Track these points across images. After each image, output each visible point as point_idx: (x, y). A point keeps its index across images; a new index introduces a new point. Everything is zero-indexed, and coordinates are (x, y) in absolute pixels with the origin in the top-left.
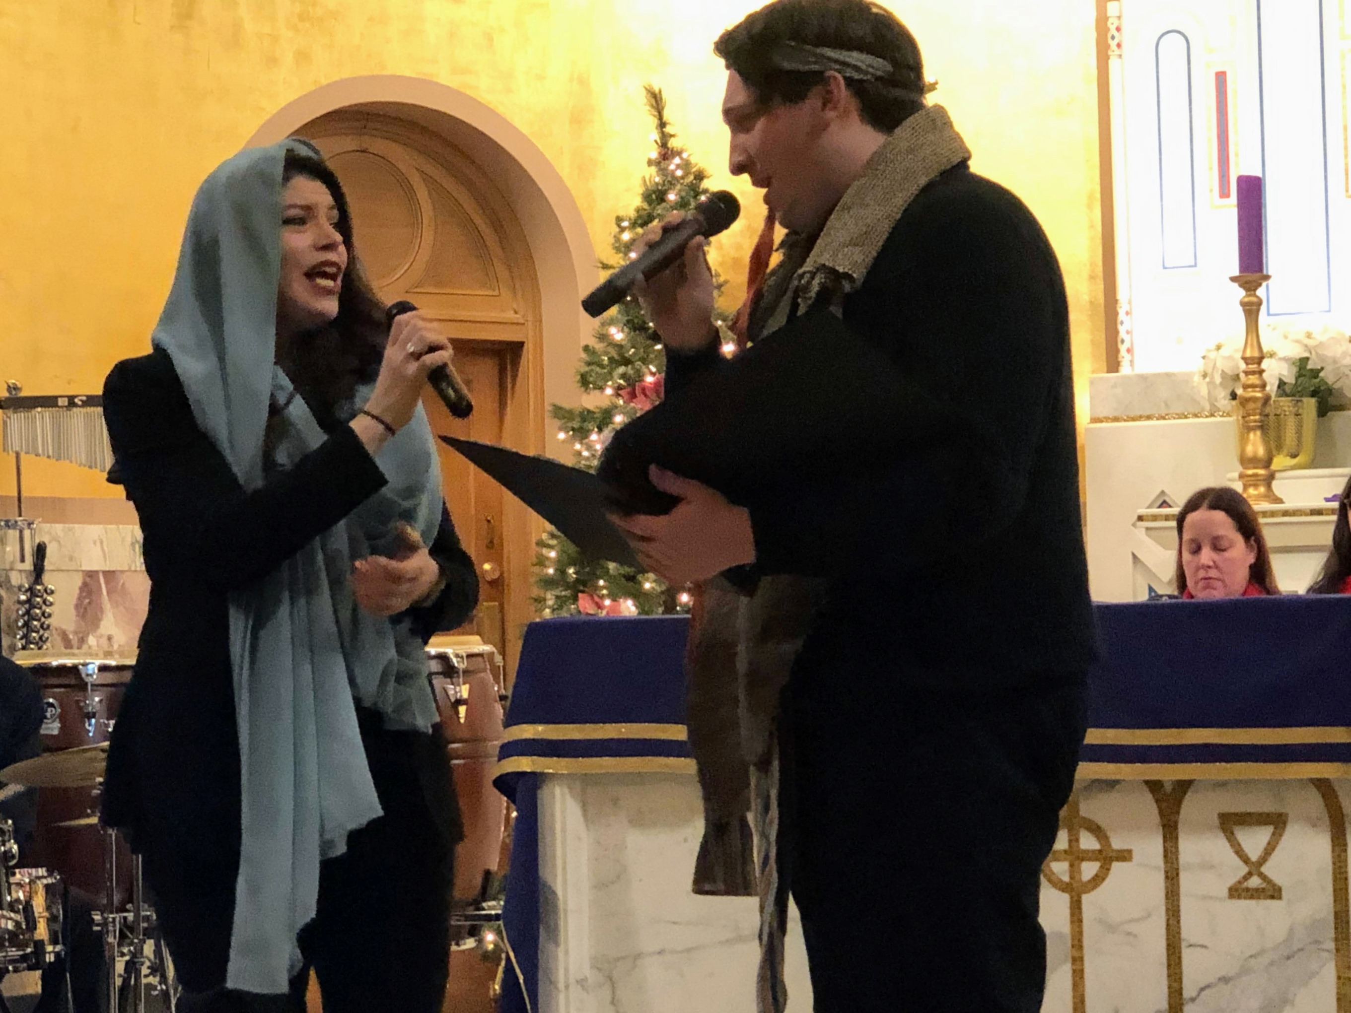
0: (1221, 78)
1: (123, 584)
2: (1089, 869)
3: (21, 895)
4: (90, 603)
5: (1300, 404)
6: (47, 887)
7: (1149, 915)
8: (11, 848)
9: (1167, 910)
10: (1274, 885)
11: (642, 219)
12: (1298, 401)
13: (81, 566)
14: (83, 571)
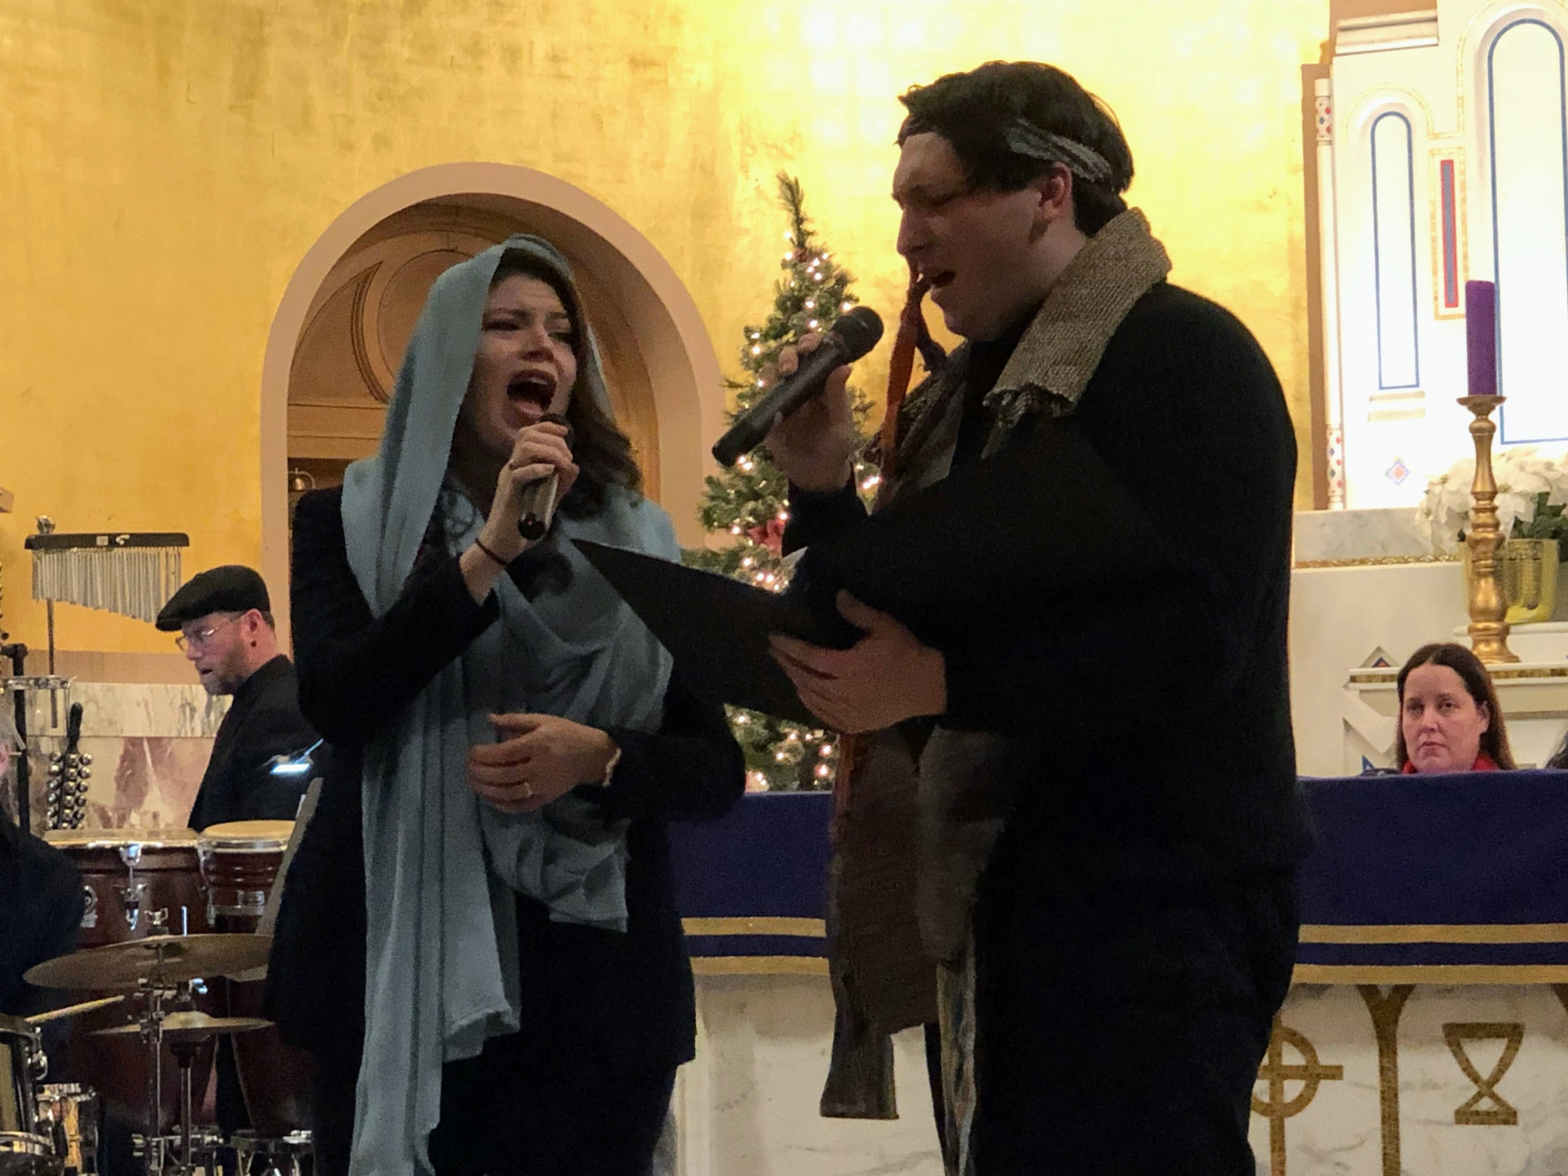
0: (1447, 167)
1: (171, 753)
2: (1292, 1089)
3: (50, 1115)
4: (132, 775)
5: (1538, 546)
6: (81, 1106)
7: (1362, 1142)
8: (39, 1062)
9: (1384, 1137)
10: (1509, 1108)
11: (776, 331)
12: (1536, 543)
13: (122, 731)
14: (125, 738)
